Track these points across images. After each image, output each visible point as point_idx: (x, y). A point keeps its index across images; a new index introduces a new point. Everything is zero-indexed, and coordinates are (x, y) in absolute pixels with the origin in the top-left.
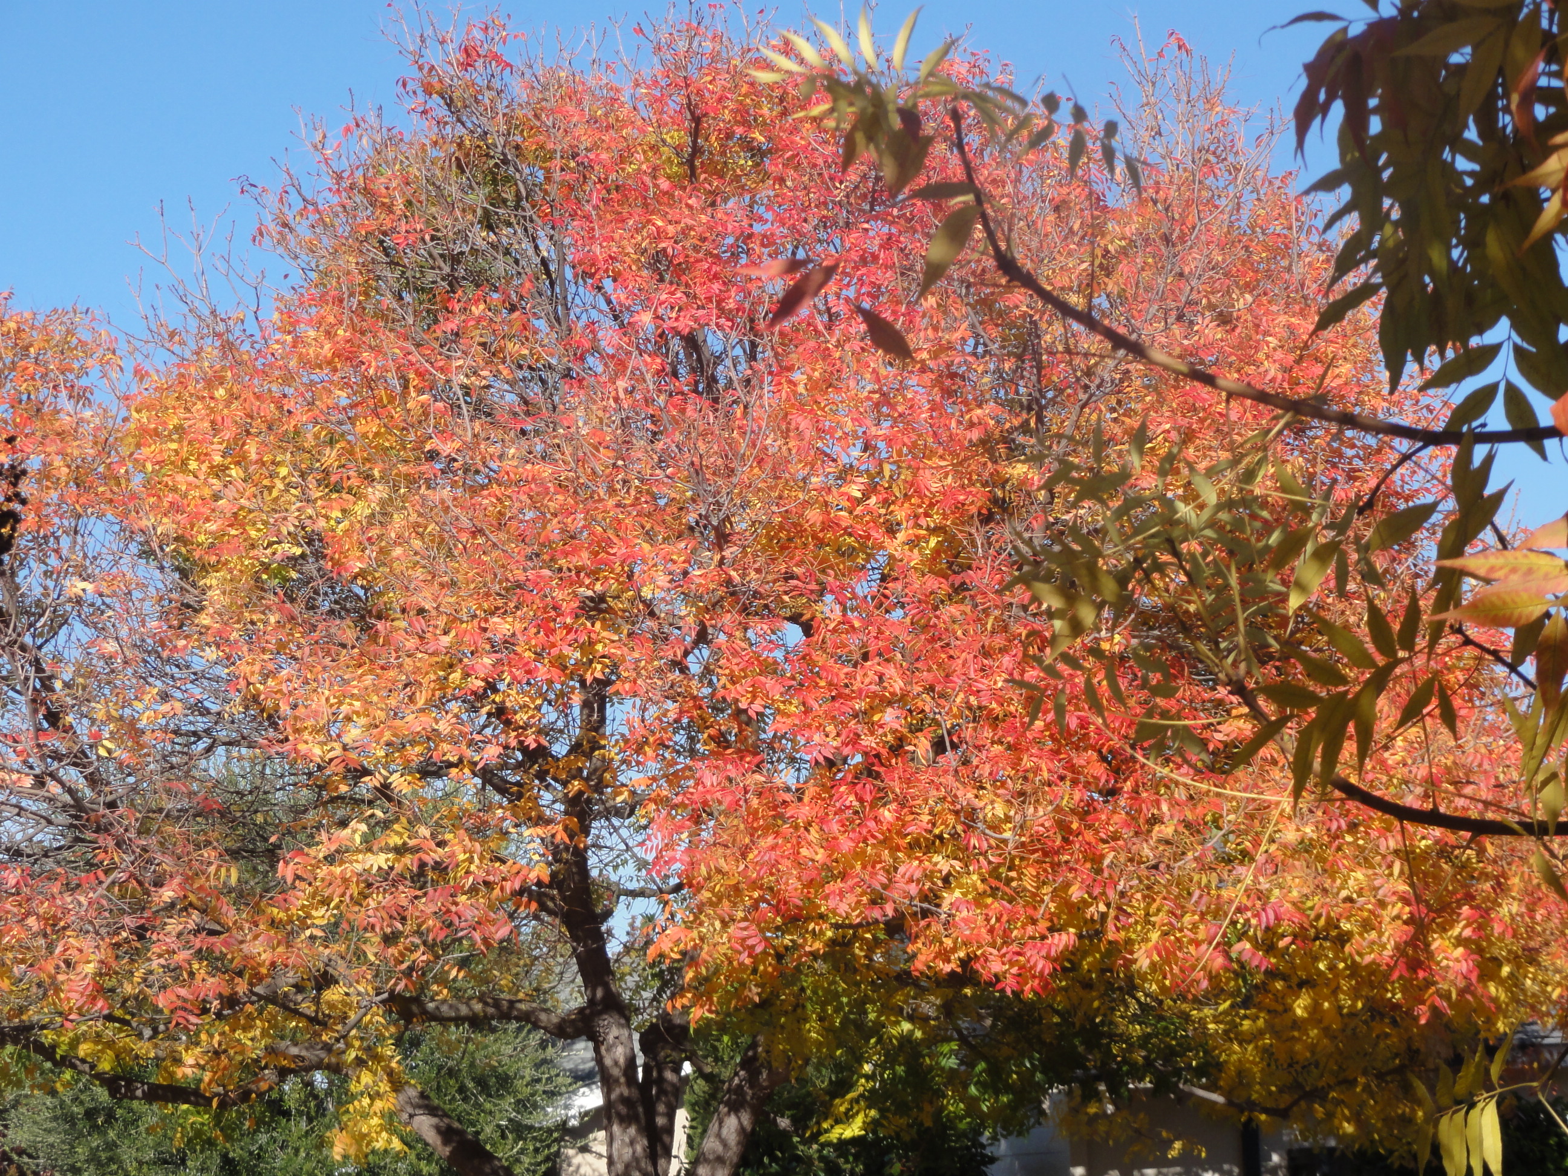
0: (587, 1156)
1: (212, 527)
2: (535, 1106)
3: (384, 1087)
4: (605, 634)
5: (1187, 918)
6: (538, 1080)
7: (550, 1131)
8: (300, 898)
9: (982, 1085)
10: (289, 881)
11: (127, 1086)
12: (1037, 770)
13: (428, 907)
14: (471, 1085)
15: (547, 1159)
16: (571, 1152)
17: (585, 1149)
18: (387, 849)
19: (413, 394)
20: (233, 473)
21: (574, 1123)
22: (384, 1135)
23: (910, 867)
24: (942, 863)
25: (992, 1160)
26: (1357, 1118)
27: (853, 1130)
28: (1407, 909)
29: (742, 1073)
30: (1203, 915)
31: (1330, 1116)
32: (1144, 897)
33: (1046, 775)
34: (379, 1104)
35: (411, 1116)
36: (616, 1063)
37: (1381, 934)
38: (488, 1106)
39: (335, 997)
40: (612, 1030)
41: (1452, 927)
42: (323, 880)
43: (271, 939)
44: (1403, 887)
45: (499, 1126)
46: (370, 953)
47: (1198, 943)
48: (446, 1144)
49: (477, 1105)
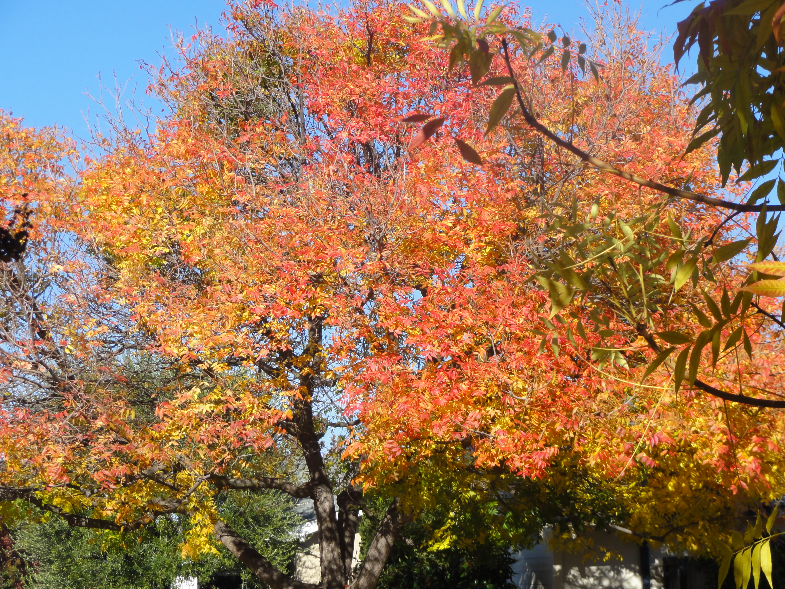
0: (310, 557)
1: (123, 238)
2: (283, 531)
3: (208, 521)
4: (322, 294)
5: (614, 440)
6: (285, 518)
7: (290, 544)
8: (166, 426)
9: (510, 524)
10: (161, 417)
11: (78, 520)
12: (539, 365)
13: (231, 431)
14: (251, 520)
15: (289, 558)
16: (301, 555)
17: (308, 553)
18: (210, 402)
19: (226, 172)
20: (134, 211)
21: (303, 540)
22: (208, 546)
23: (475, 413)
24: (491, 411)
25: (514, 561)
26: (698, 542)
27: (444, 545)
28: (725, 437)
29: (388, 516)
30: (622, 439)
31: (685, 540)
32: (593, 429)
33: (544, 367)
34: (205, 530)
35: (221, 536)
36: (325, 511)
37: (712, 450)
38: (259, 531)
39: (184, 476)
40: (323, 493)
41: (747, 446)
42: (178, 417)
43: (151, 446)
44: (723, 426)
45: (265, 541)
46: (202, 454)
47: (619, 454)
48: (238, 550)
49: (254, 531)
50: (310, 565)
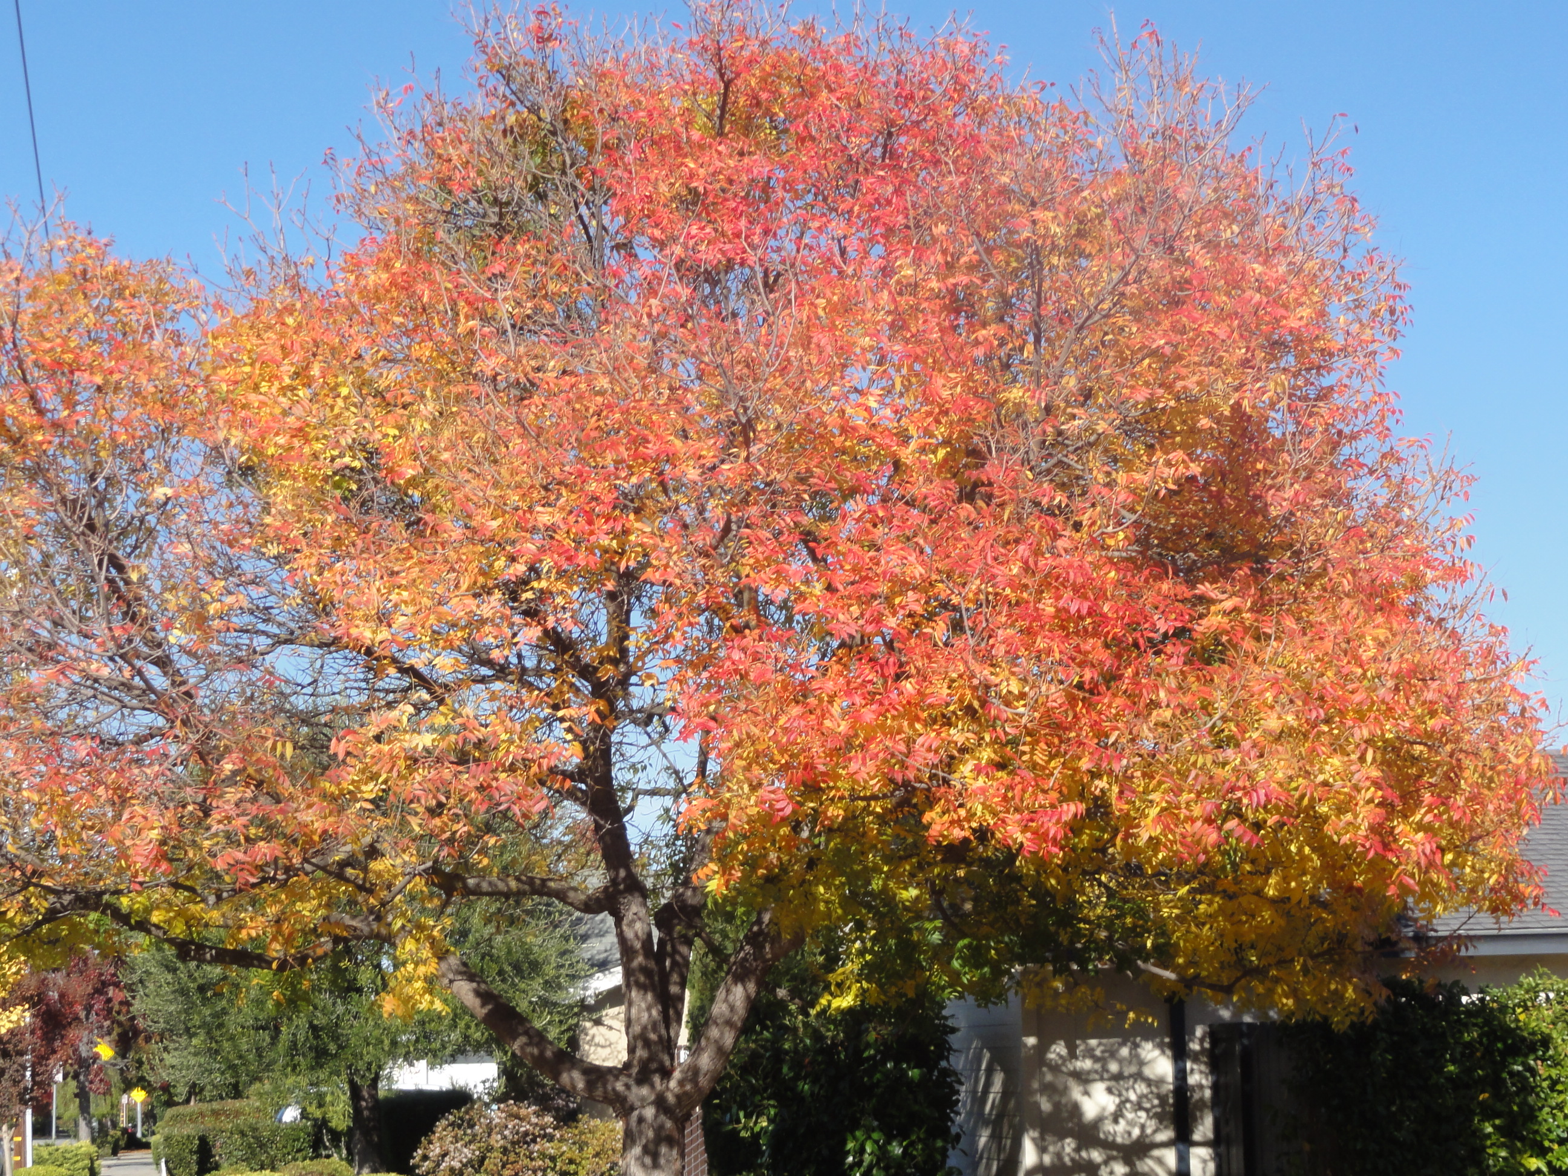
0: (601, 1028)
2: (560, 987)
3: (426, 953)
4: (637, 525)
5: (1185, 796)
6: (563, 966)
7: (570, 1007)
8: (350, 775)
9: (966, 962)
10: (341, 757)
11: (197, 950)
12: (1049, 652)
13: (468, 780)
14: (508, 969)
15: (569, 1029)
16: (588, 1024)
17: (598, 1022)
18: (432, 729)
19: (463, 320)
21: (591, 1001)
22: (427, 997)
23: (927, 738)
24: (958, 735)
26: (1294, 993)
27: (846, 1001)
28: (1380, 793)
29: (747, 948)
30: (1199, 794)
32: (1144, 775)
33: (1057, 656)
34: (422, 970)
35: (451, 981)
36: (636, 935)
37: (1356, 816)
38: (523, 986)
39: (381, 868)
40: (634, 908)
41: (1413, 814)
42: (373, 757)
43: (322, 809)
44: (1375, 773)
45: (531, 1002)
46: (415, 823)
47: (1193, 821)
48: (483, 1005)
49: (514, 985)
50: (602, 1042)
